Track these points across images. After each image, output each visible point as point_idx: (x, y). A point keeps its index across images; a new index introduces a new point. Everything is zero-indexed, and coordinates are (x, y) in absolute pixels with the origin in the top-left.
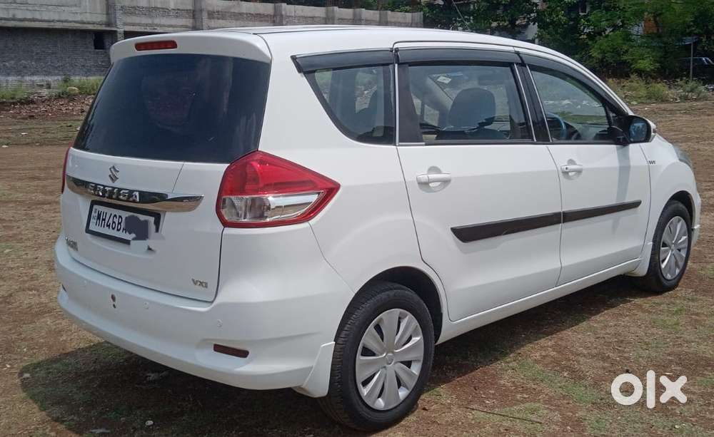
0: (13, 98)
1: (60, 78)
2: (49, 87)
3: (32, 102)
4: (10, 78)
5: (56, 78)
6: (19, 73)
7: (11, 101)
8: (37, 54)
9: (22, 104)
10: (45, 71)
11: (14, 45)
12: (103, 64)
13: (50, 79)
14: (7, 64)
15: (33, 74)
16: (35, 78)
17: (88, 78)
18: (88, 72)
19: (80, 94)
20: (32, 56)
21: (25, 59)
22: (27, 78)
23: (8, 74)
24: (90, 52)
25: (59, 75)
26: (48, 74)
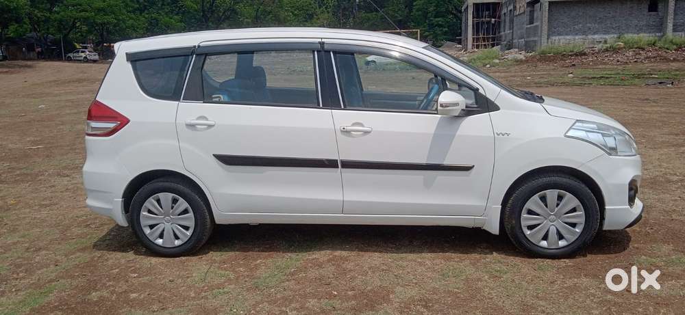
0: (571, 52)
1: (616, 36)
2: (606, 42)
3: (585, 54)
4: (577, 37)
5: (612, 36)
6: (584, 33)
7: (570, 53)
8: (600, 18)
9: (577, 55)
10: (605, 31)
11: (583, 13)
12: (654, 23)
13: (607, 37)
14: (576, 27)
15: (594, 34)
16: (596, 36)
17: (639, 35)
18: (640, 30)
19: (625, 48)
20: (596, 21)
21: (590, 23)
22: (590, 37)
23: (577, 34)
24: (644, 15)
25: (616, 34)
26: (607, 33)
